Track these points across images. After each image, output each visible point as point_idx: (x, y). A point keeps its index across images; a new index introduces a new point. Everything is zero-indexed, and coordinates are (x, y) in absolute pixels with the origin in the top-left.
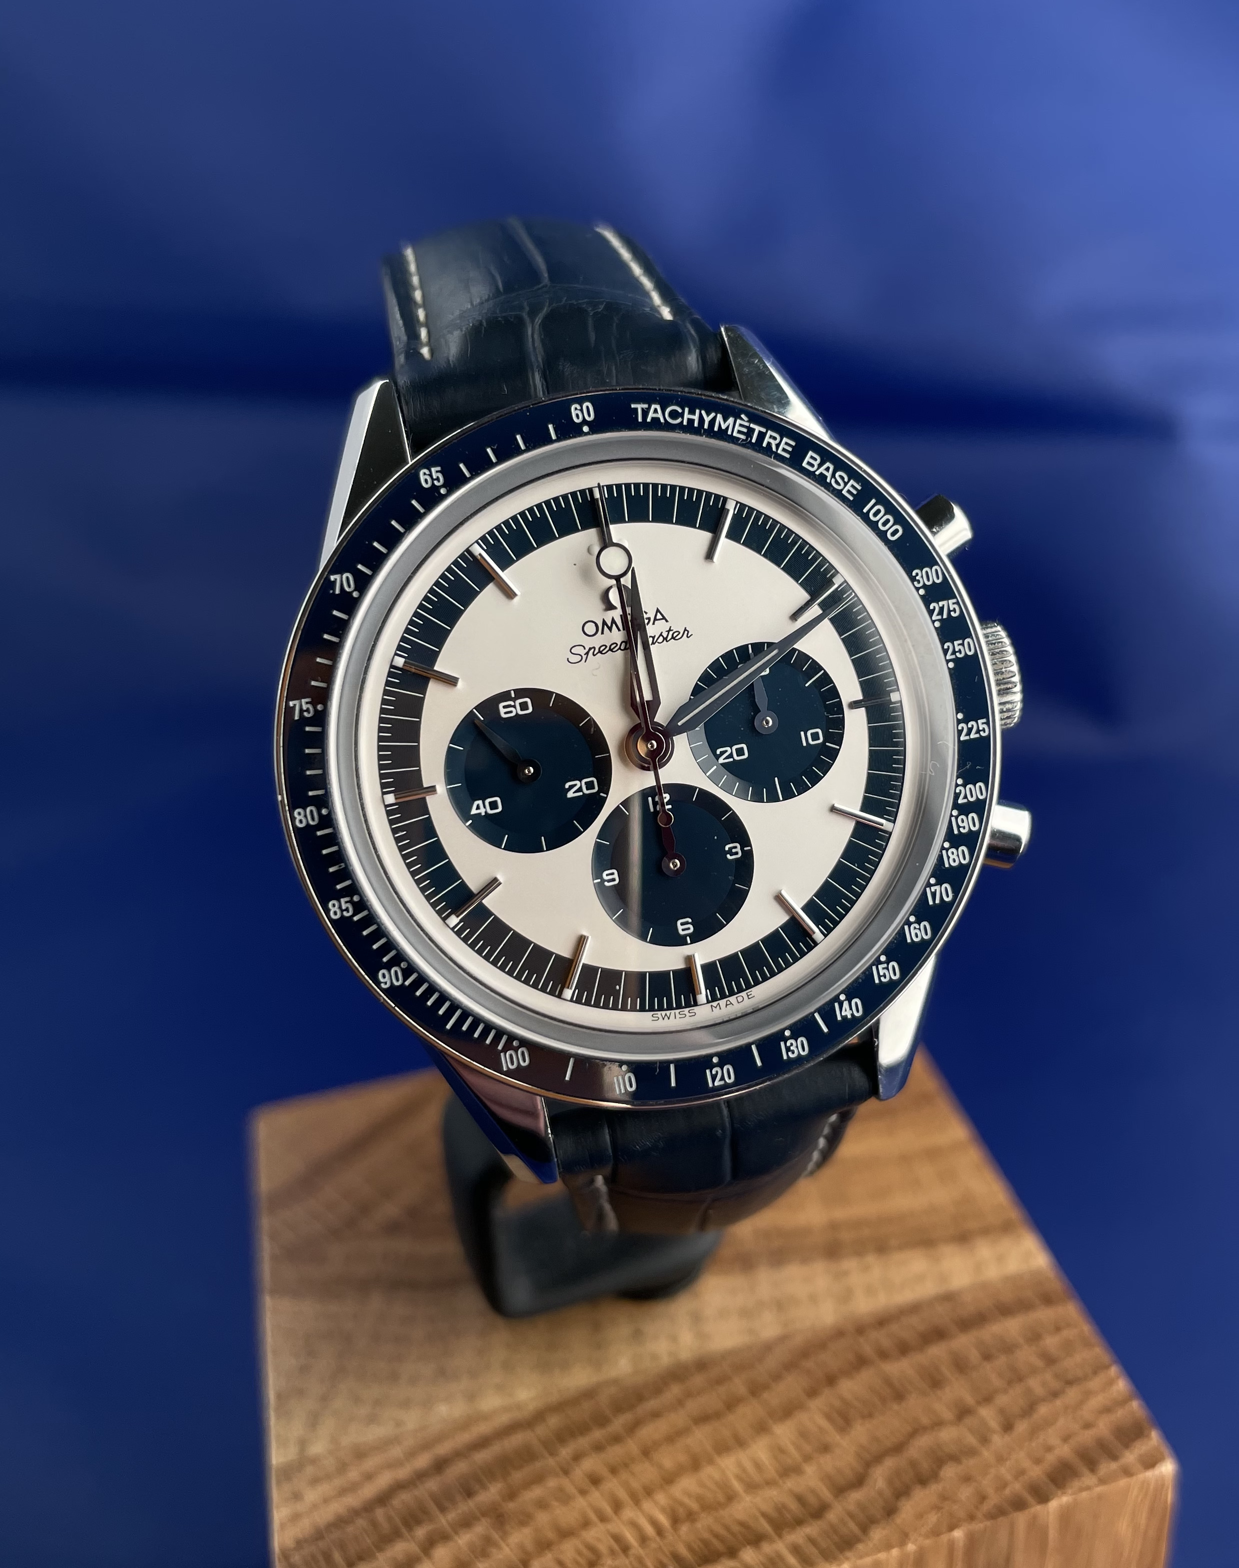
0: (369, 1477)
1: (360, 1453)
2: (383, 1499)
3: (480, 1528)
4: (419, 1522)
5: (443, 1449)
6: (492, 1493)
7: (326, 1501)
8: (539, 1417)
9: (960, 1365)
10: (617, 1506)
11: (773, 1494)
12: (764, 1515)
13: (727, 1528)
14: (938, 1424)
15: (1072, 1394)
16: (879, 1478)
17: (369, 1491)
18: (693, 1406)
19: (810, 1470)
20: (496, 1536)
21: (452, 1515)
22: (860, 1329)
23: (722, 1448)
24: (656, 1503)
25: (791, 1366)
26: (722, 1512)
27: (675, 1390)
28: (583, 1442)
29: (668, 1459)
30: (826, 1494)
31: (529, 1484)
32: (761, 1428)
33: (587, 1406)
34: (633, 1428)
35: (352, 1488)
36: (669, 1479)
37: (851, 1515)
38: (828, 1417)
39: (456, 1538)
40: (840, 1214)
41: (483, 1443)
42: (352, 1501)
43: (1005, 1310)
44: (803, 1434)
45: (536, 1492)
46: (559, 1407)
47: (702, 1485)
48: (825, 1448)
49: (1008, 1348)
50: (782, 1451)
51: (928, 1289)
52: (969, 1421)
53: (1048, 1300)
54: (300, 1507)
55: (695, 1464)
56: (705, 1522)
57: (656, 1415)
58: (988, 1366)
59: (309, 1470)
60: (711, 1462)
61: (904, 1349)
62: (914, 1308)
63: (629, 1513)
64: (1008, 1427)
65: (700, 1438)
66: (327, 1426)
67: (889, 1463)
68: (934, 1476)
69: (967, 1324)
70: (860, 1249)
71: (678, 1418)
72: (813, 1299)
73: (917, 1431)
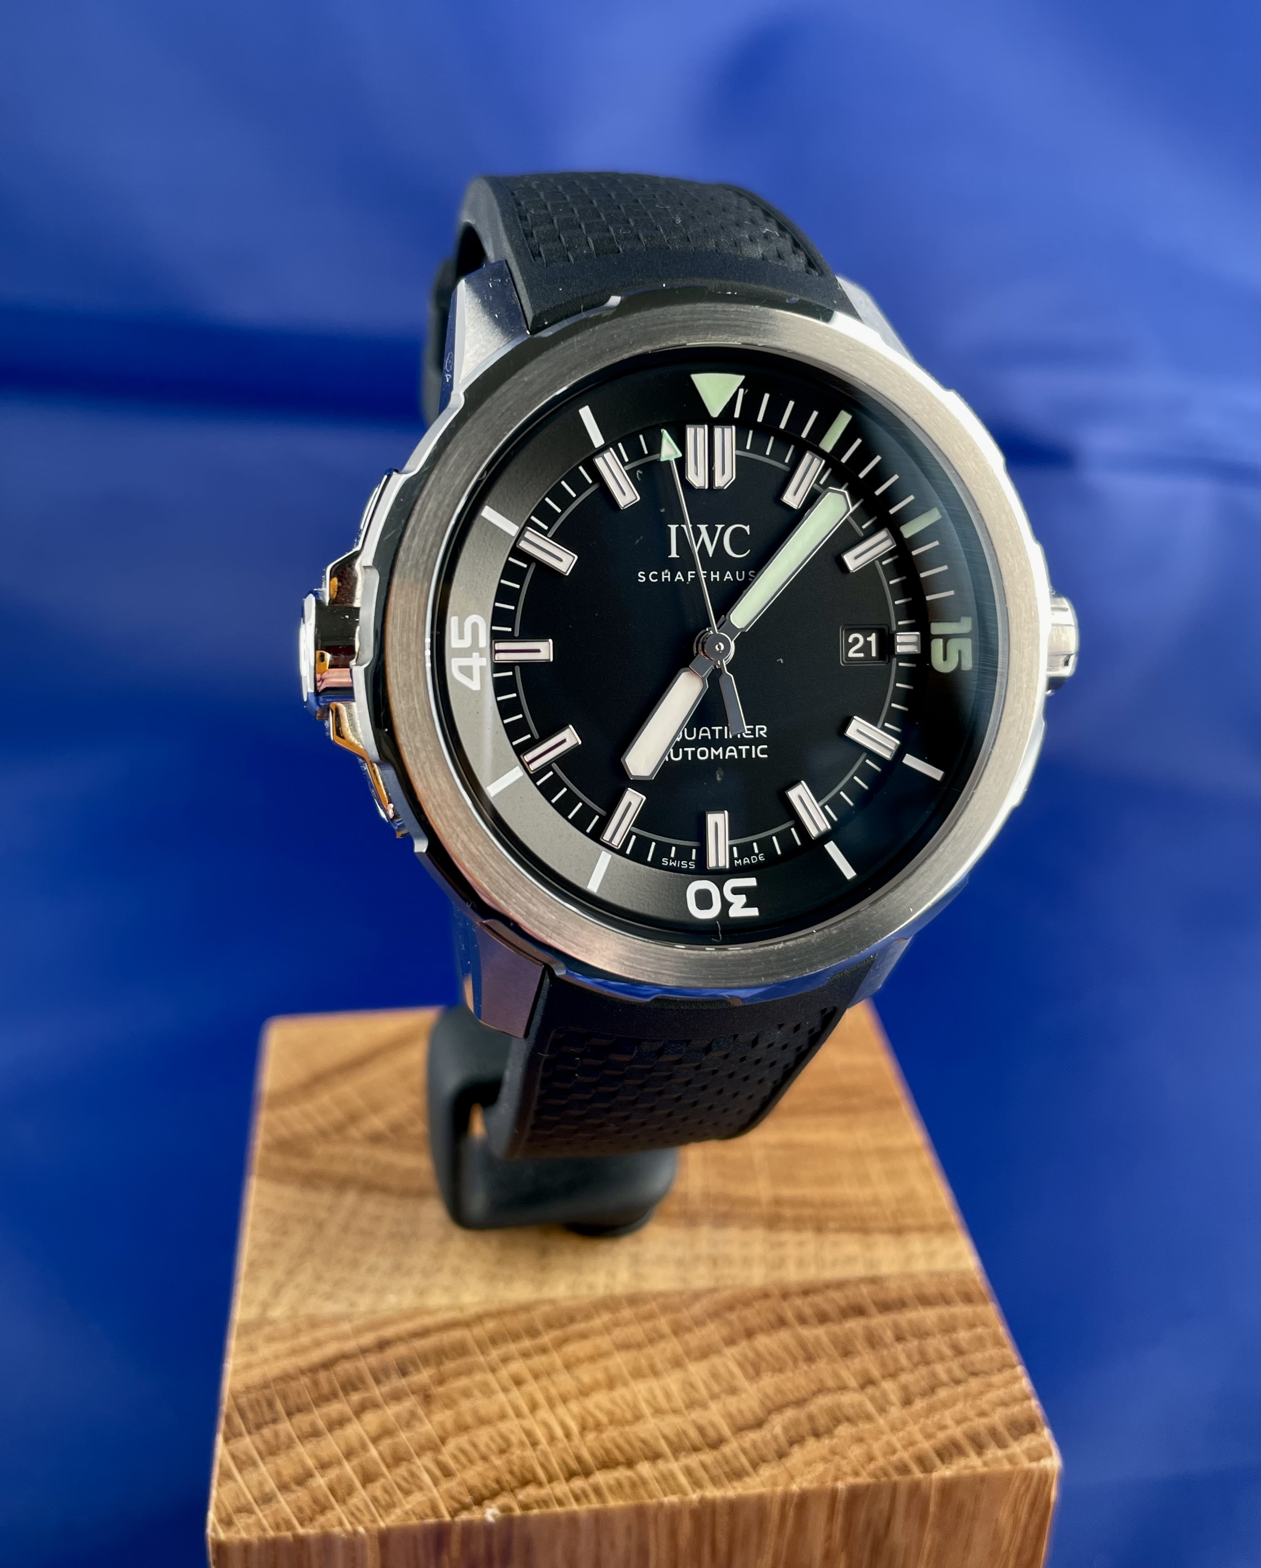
0: (318, 1344)
1: (314, 1323)
2: (328, 1364)
3: (410, 1403)
4: (355, 1389)
5: (389, 1332)
6: (424, 1376)
7: (277, 1357)
8: (479, 1319)
9: (873, 1341)
10: (534, 1407)
11: (676, 1420)
12: (665, 1438)
13: (630, 1443)
14: (843, 1388)
15: (974, 1384)
16: (777, 1425)
17: (316, 1356)
18: (619, 1334)
19: (714, 1407)
20: (420, 1412)
21: (386, 1388)
22: (785, 1295)
23: (638, 1374)
24: (569, 1410)
25: (715, 1314)
26: (627, 1429)
27: (606, 1317)
28: (512, 1348)
29: (586, 1374)
30: (726, 1431)
31: (458, 1374)
32: (677, 1363)
33: (523, 1317)
34: (560, 1343)
35: (303, 1350)
36: (584, 1392)
37: (745, 1452)
38: (741, 1365)
39: (386, 1408)
40: (787, 1192)
41: (424, 1333)
42: (302, 1361)
43: (925, 1301)
44: (715, 1375)
45: (463, 1382)
46: (499, 1314)
47: (613, 1402)
48: (733, 1391)
49: (922, 1334)
50: (692, 1386)
51: (858, 1270)
52: (870, 1390)
53: (968, 1299)
54: (253, 1358)
55: (611, 1383)
56: (611, 1433)
57: (583, 1336)
58: (899, 1347)
59: (267, 1330)
60: (625, 1384)
61: (823, 1318)
62: (840, 1285)
63: (544, 1413)
64: (907, 1402)
65: (619, 1362)
66: (289, 1296)
67: (790, 1413)
68: (829, 1432)
69: (885, 1307)
70: (798, 1224)
71: (604, 1342)
72: (747, 1262)
73: (822, 1390)
